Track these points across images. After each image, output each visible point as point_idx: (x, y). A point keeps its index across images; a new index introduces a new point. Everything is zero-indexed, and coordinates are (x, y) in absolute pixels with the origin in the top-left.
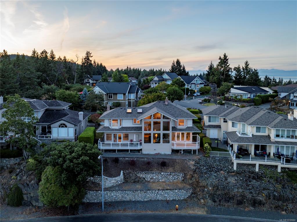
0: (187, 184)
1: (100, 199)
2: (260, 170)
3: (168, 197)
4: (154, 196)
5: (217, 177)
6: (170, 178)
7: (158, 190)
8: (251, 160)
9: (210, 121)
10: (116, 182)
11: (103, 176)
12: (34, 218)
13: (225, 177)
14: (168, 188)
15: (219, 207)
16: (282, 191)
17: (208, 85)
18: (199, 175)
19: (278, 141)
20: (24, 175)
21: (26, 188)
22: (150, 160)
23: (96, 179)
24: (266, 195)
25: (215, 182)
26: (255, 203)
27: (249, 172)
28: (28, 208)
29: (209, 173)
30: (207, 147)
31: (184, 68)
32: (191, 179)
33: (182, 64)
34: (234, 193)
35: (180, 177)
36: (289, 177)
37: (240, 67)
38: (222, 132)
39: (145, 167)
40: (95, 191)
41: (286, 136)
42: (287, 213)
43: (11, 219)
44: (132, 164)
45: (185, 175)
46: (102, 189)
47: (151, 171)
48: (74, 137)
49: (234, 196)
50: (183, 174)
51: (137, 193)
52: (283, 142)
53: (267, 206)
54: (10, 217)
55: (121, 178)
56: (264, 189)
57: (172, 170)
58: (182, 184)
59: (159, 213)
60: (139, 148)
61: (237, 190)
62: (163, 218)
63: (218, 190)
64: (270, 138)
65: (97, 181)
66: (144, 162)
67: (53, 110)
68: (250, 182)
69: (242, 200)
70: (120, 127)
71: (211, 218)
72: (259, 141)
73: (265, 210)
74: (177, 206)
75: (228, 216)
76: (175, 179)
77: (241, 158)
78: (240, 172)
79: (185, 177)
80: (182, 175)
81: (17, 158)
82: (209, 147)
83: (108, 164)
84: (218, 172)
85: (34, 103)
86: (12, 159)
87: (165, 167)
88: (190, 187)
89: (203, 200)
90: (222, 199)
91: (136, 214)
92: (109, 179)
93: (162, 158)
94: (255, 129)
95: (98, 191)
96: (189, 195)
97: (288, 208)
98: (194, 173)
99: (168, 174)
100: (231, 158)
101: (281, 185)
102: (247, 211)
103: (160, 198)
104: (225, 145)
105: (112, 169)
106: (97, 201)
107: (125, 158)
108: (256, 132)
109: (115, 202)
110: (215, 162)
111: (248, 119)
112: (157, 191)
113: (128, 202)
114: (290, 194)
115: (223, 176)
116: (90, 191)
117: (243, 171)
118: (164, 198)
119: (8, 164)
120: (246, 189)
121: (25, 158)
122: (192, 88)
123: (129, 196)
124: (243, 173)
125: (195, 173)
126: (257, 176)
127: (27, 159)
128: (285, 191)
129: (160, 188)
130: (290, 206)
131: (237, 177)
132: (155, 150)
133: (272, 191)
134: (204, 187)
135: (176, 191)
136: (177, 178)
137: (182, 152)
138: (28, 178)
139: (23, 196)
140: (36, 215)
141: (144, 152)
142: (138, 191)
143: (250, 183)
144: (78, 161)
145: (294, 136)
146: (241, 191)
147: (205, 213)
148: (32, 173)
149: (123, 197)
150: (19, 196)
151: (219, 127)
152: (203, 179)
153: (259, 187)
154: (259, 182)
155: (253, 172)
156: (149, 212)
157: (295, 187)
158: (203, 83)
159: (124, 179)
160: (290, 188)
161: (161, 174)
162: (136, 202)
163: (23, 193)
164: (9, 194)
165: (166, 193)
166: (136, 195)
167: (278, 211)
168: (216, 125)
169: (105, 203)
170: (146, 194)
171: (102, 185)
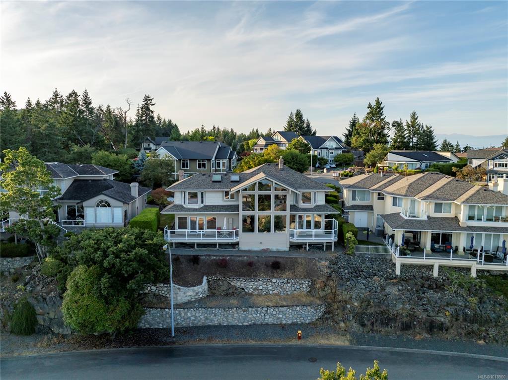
0: (316, 298)
1: (167, 323)
2: (441, 275)
3: (285, 319)
4: (261, 317)
5: (367, 286)
6: (288, 287)
7: (267, 307)
8: (426, 258)
9: (354, 199)
10: (194, 294)
11: (172, 284)
12: (55, 352)
13: (381, 286)
14: (285, 303)
15: (371, 334)
16: (479, 307)
17: (348, 152)
18: (336, 282)
19: (472, 227)
20: (38, 283)
21: (41, 305)
22: (252, 260)
23: (161, 289)
24: (451, 314)
25: (365, 293)
26: (433, 327)
27: (422, 278)
28: (46, 337)
29: (354, 280)
30: (350, 237)
31: (308, 125)
32: (323, 290)
33: (305, 118)
34: (397, 311)
35: (304, 286)
36: (491, 285)
37: (402, 123)
38: (375, 217)
39: (244, 270)
40: (159, 309)
41: (485, 219)
42: (486, 343)
43: (16, 354)
44: (223, 266)
45: (313, 283)
46: (171, 306)
47: (255, 276)
48: (123, 224)
49: (397, 316)
50: (309, 282)
51: (231, 312)
52: (481, 227)
53: (453, 331)
54: (15, 351)
55: (203, 288)
56: (448, 305)
57: (291, 276)
58: (308, 298)
59: (270, 343)
60: (234, 240)
61: (401, 306)
62: (276, 350)
63: (369, 307)
64: (459, 221)
65: (162, 293)
66: (242, 262)
67: (87, 180)
68: (424, 293)
69: (410, 323)
70: (202, 205)
71: (358, 351)
72: (440, 227)
73: (449, 339)
74: (300, 332)
75: (387, 348)
76: (295, 290)
77: (409, 254)
78: (407, 278)
79: (312, 286)
80: (307, 282)
81: (27, 258)
82: (353, 238)
83: (182, 266)
84: (369, 278)
85: (54, 167)
86: (18, 258)
87: (278, 271)
88: (322, 303)
89: (344, 323)
90: (376, 321)
91: (229, 346)
92: (183, 289)
93: (274, 257)
94: (432, 206)
95: (164, 309)
96: (320, 315)
97: (488, 334)
98: (328, 280)
99: (284, 281)
100: (392, 257)
101: (477, 298)
102: (419, 341)
103: (269, 320)
104: (381, 238)
105: (188, 274)
106: (163, 327)
107: (209, 256)
108: (435, 212)
109: (193, 327)
110: (363, 262)
111: (420, 191)
112: (265, 309)
113: (215, 327)
114: (492, 312)
115: (378, 284)
116: (151, 309)
117: (412, 277)
118: (278, 321)
119: (10, 268)
120: (418, 305)
121: (40, 257)
122: (322, 156)
123: (217, 317)
124: (411, 279)
125: (330, 280)
126: (436, 285)
127: (44, 258)
128: (483, 307)
129: (271, 304)
130: (493, 332)
131: (402, 286)
132: (261, 243)
133: (462, 308)
134: (346, 302)
135: (298, 309)
136: (298, 287)
137: (308, 248)
138: (44, 288)
139: (36, 318)
140: (59, 347)
141: (243, 247)
142: (232, 308)
143: (423, 295)
144: (129, 255)
145: (500, 217)
146: (409, 308)
147: (348, 344)
148: (51, 281)
149: (206, 318)
150: (29, 318)
151: (370, 208)
152: (344, 289)
153: (439, 301)
154: (439, 294)
155: (429, 279)
156: (252, 343)
157: (501, 301)
158: (341, 148)
159: (208, 290)
160: (492, 302)
161: (271, 281)
162: (229, 328)
163: (37, 312)
164: (13, 315)
165: (280, 312)
166: (230, 316)
167: (471, 339)
168: (365, 206)
169: (177, 330)
170: (247, 315)
171: (171, 300)
